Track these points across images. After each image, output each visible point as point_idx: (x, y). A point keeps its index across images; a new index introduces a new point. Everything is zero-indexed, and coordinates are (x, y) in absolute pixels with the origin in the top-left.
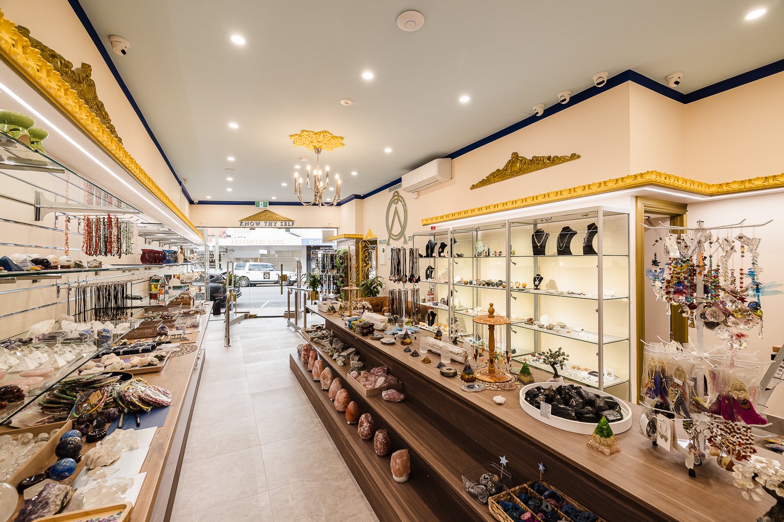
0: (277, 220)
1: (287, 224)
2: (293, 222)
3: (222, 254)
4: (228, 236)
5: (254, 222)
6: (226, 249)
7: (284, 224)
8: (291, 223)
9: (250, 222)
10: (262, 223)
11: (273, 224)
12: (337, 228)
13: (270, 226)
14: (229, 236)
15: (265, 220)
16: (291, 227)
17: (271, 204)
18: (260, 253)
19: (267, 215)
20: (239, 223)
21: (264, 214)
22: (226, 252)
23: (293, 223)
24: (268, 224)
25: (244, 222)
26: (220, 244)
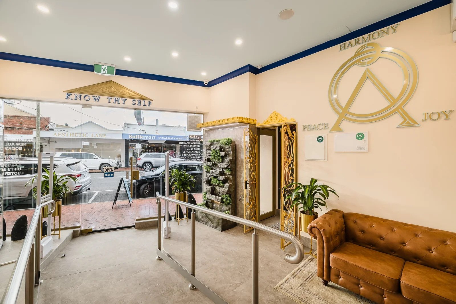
0: (125, 97)
1: (142, 103)
2: (150, 101)
3: (43, 145)
4: (50, 130)
5: (91, 96)
6: (49, 141)
7: (137, 102)
8: (147, 102)
9: (83, 95)
10: (104, 99)
11: (121, 101)
12: (203, 114)
13: (117, 105)
14: (52, 130)
15: (110, 95)
16: (147, 107)
17: (119, 72)
18: (83, 145)
19: (111, 87)
20: (65, 95)
21: (108, 85)
22: (49, 143)
23: (150, 103)
24: (113, 100)
25: (73, 94)
26: (42, 136)
